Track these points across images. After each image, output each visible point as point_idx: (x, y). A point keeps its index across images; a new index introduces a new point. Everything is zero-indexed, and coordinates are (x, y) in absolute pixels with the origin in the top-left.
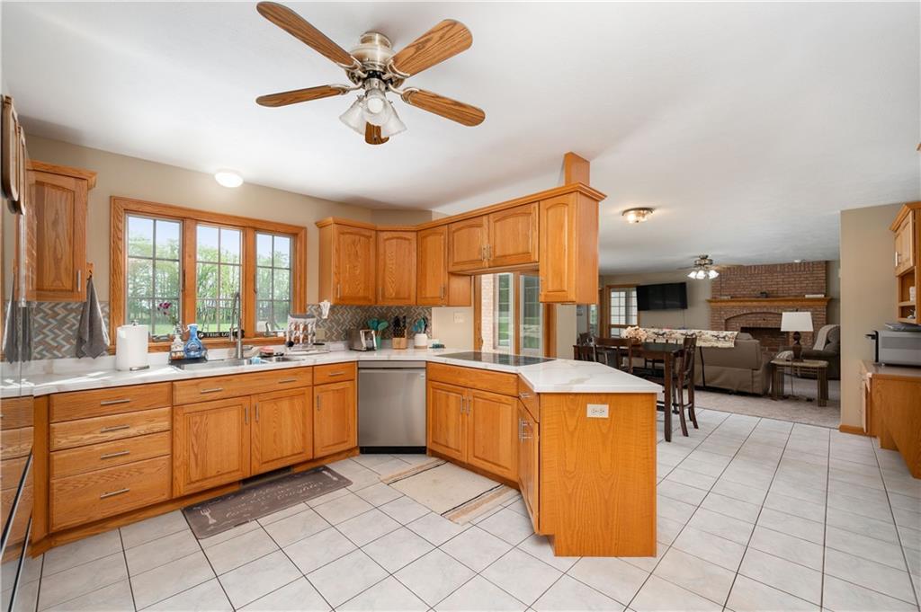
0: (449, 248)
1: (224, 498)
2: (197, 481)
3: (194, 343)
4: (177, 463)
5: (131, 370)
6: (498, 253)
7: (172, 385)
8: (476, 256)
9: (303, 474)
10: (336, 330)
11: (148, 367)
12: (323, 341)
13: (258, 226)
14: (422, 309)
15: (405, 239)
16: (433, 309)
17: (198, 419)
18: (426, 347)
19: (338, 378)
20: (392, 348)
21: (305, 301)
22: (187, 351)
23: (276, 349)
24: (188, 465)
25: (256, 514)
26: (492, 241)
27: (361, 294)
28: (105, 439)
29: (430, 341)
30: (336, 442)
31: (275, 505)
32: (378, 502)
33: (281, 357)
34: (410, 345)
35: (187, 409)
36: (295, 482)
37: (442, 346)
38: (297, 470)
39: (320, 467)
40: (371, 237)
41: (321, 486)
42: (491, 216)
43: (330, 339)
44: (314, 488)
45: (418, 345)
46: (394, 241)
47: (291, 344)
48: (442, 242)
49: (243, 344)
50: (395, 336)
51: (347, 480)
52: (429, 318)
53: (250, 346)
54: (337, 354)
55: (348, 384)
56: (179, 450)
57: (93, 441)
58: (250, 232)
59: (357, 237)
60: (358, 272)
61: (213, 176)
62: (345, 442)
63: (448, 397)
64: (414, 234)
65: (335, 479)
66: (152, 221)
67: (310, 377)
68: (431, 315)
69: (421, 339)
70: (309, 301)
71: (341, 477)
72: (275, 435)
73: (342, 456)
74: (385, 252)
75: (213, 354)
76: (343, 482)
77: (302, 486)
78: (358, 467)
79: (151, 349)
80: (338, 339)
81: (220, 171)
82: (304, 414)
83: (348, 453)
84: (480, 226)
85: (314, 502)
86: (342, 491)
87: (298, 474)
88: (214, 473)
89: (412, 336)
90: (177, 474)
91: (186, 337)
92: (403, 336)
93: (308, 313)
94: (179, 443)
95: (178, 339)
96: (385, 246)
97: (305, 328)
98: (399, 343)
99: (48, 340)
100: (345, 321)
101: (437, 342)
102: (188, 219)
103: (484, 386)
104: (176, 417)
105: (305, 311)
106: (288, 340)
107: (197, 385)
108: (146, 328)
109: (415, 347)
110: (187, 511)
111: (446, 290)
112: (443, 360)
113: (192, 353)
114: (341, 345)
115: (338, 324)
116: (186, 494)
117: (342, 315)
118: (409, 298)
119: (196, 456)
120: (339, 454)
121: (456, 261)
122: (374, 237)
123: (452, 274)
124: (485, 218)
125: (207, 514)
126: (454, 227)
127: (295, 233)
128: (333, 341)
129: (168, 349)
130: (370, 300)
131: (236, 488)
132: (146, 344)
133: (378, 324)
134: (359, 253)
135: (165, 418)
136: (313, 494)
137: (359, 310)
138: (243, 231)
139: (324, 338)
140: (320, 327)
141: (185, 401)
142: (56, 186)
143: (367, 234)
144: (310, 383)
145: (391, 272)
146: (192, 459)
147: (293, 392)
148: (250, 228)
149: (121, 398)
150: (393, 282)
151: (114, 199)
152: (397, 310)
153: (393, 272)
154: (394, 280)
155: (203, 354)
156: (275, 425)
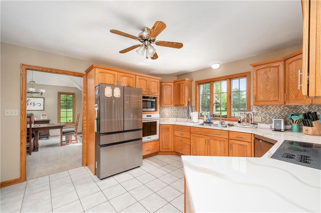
7: (190, 127)
12: (259, 123)
21: (250, 104)
23: (234, 123)
35: (193, 135)
40: (279, 65)
50: (305, 126)
53: (226, 121)
55: (246, 144)
56: (191, 145)
57: (179, 136)
58: (229, 80)
59: (268, 69)
60: (269, 87)
61: (211, 68)
79: (199, 119)
80: (270, 123)
81: (212, 65)
94: (191, 142)
95: (205, 117)
96: (289, 67)
98: (307, 131)
102: (211, 81)
104: (191, 136)
106: (239, 120)
113: (208, 121)
117: (273, 110)
122: (282, 65)
128: (265, 123)
130: (279, 102)
132: (197, 117)
135: (189, 135)
139: (261, 121)
140: (258, 116)
141: (193, 132)
142: (182, 83)
143: (276, 65)
144: (227, 137)
145: (293, 83)
146: (194, 149)
147: (220, 139)
148: (230, 78)
149: (182, 128)
150: (294, 90)
151: (196, 82)
152: (316, 108)
153: (294, 83)
154: (294, 89)
155: (211, 121)
156: (214, 148)
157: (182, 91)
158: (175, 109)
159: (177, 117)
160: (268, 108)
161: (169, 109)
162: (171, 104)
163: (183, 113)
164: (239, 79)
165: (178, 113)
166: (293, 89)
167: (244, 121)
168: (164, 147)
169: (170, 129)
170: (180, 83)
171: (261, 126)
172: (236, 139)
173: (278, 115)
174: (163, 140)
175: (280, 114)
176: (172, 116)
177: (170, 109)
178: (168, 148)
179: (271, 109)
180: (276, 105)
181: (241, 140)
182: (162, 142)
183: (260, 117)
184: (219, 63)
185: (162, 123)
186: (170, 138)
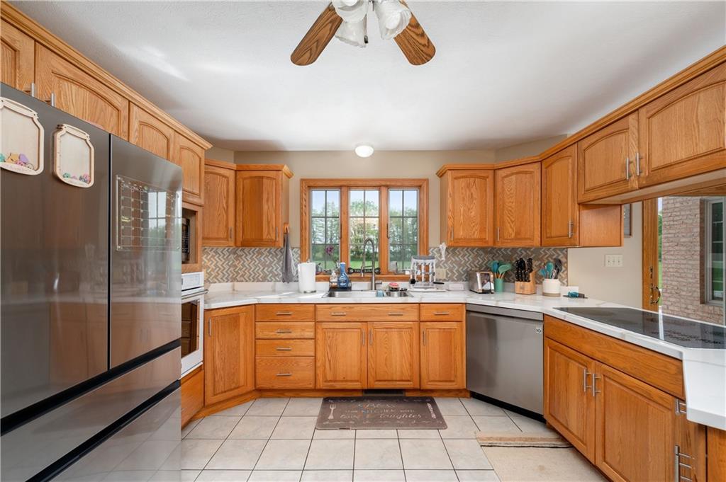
0: (580, 172)
1: (348, 399)
2: (331, 381)
3: (343, 278)
4: (318, 364)
5: (305, 292)
6: (655, 164)
7: (315, 306)
8: (617, 176)
9: (411, 400)
10: (458, 271)
11: (315, 291)
12: (445, 280)
13: (388, 183)
14: (555, 250)
15: (526, 173)
16: (570, 250)
17: (330, 334)
18: (559, 295)
19: (444, 318)
20: (514, 292)
21: (427, 245)
22: (339, 282)
23: (402, 285)
24: (324, 366)
25: (359, 425)
26: (645, 148)
27: (477, 235)
28: (279, 337)
29: (565, 287)
30: (442, 379)
31: (376, 422)
32: (459, 465)
33: (404, 293)
34: (539, 291)
35: (325, 325)
36: (402, 406)
37: (581, 296)
38: (408, 394)
39: (427, 398)
40: (488, 177)
41: (417, 419)
42: (643, 111)
43: (450, 279)
44: (412, 418)
45: (547, 291)
46: (514, 177)
47: (413, 282)
48: (570, 167)
49: (376, 279)
50: (519, 280)
51: (444, 422)
52: (563, 260)
53: (380, 282)
54: (456, 294)
55: (454, 325)
56: (319, 355)
57: (274, 337)
58: (384, 190)
59: (472, 180)
60: (473, 213)
61: (353, 152)
62: (451, 381)
63: (568, 365)
64: (537, 166)
65: (434, 416)
66: (324, 192)
67: (416, 314)
68: (567, 258)
69: (552, 285)
70: (431, 244)
71: (439, 416)
72: (386, 359)
73: (451, 394)
74: (504, 190)
75: (355, 285)
76: (439, 423)
77: (404, 411)
78: (463, 412)
79: (318, 280)
80: (459, 279)
81: (357, 146)
82: (411, 346)
83: (457, 393)
84: (625, 130)
85: (404, 433)
86: (433, 433)
87: (407, 398)
88: (341, 378)
89: (539, 280)
90: (318, 372)
91: (339, 272)
92: (527, 280)
93: (430, 255)
94: (320, 348)
95: (334, 274)
96: (503, 184)
97: (427, 267)
98: (522, 288)
99: (274, 270)
100: (466, 262)
101: (576, 290)
102: (344, 187)
103: (621, 365)
104: (318, 330)
105: (428, 253)
106: (411, 278)
107: (330, 308)
108: (313, 264)
109: (544, 294)
110: (326, 400)
111: (575, 227)
112: (561, 315)
113: (342, 284)
114: (461, 285)
115: (460, 265)
116: (324, 388)
117: (463, 256)
118: (531, 239)
119: (330, 361)
120: (449, 391)
121: (588, 186)
122: (491, 177)
123: (585, 205)
124: (632, 119)
125: (332, 409)
126: (585, 143)
127: (419, 185)
128: (453, 280)
129: (328, 279)
130: (487, 242)
131: (360, 395)
132: (314, 276)
133: (498, 267)
134: (475, 196)
135: (312, 330)
136: (407, 424)
137: (481, 252)
138: (380, 190)
139: (445, 278)
140: (441, 268)
141: (323, 319)
142: (268, 178)
143: (483, 175)
144: (416, 319)
145: (511, 211)
146: (327, 363)
147: (401, 325)
148: (384, 186)
149: (288, 311)
150: (512, 222)
151: (302, 180)
152: (523, 252)
153: (513, 211)
154: (513, 220)
155: (349, 285)
156: (386, 350)
157: (267, 201)
158: (227, 254)
159: (234, 279)
160: (456, 251)
161: (209, 254)
162: (227, 239)
163: (256, 266)
164: (403, 191)
165: (240, 266)
166: (511, 220)
167: (420, 279)
168: (221, 387)
169: (242, 321)
170: (262, 177)
171: (450, 286)
172: (434, 319)
173: (470, 264)
174: (218, 362)
175: (473, 262)
176: (219, 277)
177: (212, 253)
178: (233, 386)
179: (460, 253)
180: (468, 248)
181: (444, 320)
182: (215, 371)
183: (444, 270)
184: (372, 146)
185: (214, 306)
186: (241, 351)
